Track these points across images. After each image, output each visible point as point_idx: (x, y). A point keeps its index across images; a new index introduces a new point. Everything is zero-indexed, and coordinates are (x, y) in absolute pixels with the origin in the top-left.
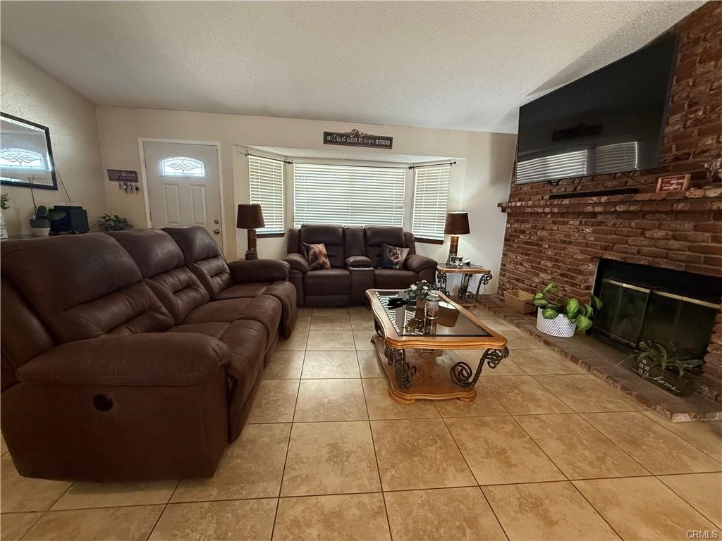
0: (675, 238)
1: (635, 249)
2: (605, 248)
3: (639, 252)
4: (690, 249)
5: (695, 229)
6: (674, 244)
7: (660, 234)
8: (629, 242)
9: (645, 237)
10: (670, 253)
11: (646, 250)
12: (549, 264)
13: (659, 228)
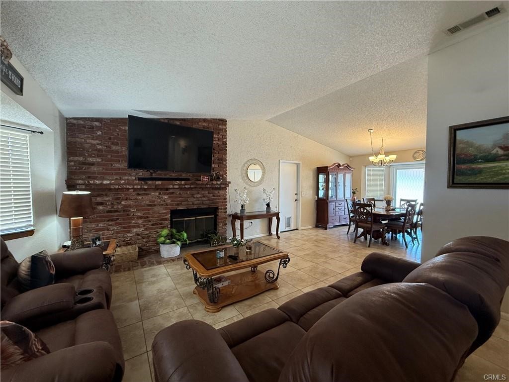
0: (204, 197)
1: (191, 203)
2: (178, 205)
3: (193, 204)
4: (209, 200)
5: (209, 193)
6: (204, 199)
7: (199, 196)
8: (188, 200)
9: (194, 198)
10: (204, 202)
11: (195, 202)
12: (140, 221)
13: (198, 193)
